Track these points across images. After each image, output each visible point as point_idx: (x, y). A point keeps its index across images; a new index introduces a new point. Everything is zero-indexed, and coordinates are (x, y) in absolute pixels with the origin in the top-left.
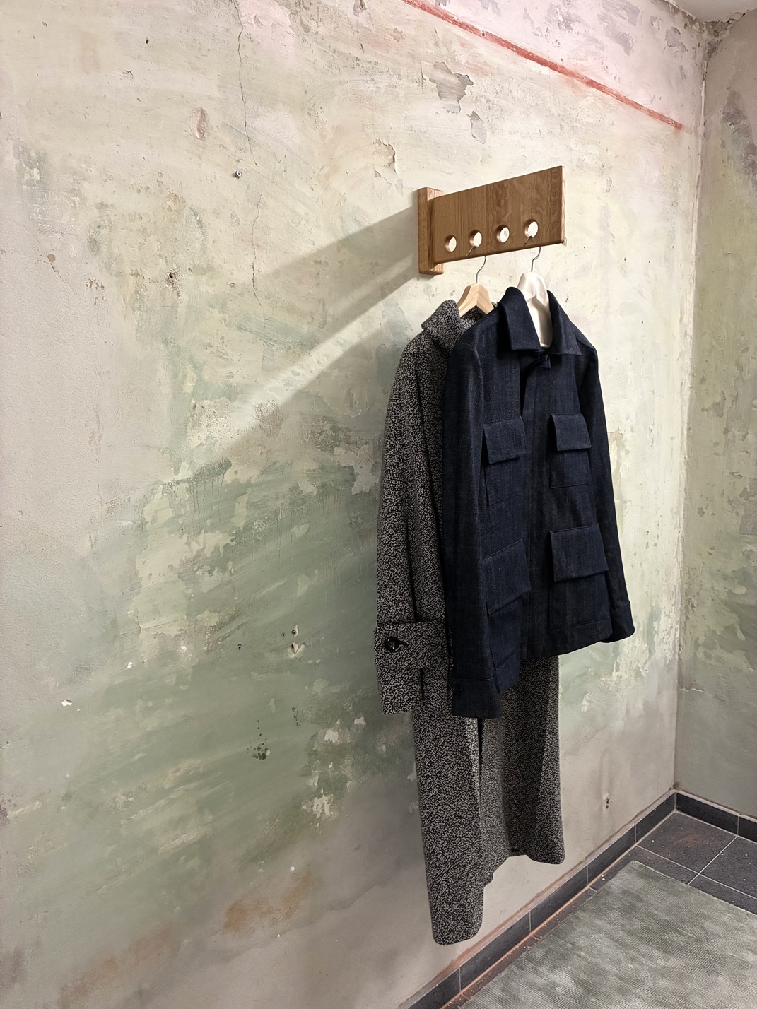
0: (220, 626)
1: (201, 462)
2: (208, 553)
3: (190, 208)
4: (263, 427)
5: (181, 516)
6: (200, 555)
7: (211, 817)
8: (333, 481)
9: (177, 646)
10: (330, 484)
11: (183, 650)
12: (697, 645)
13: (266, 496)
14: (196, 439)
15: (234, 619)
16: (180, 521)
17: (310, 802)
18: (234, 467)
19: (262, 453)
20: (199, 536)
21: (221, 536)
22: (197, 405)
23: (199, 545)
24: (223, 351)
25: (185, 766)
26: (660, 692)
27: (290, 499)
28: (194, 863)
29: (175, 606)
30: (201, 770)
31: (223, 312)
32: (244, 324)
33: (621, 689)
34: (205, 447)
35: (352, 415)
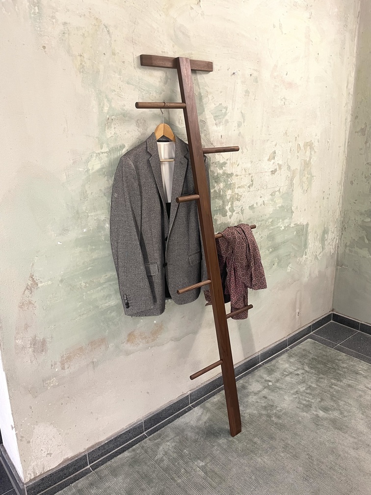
1: (112, 145)
3: (104, 25)
4: (139, 130)
9: (104, 224)
11: (106, 226)
12: (346, 246)
14: (109, 134)
16: (104, 170)
18: (127, 147)
20: (113, 177)
22: (110, 118)
23: (112, 182)
24: (120, 94)
25: (109, 274)
26: (327, 267)
28: (114, 314)
29: (103, 207)
31: (120, 75)
32: (129, 81)
33: (307, 264)
34: (113, 138)
35: (180, 127)
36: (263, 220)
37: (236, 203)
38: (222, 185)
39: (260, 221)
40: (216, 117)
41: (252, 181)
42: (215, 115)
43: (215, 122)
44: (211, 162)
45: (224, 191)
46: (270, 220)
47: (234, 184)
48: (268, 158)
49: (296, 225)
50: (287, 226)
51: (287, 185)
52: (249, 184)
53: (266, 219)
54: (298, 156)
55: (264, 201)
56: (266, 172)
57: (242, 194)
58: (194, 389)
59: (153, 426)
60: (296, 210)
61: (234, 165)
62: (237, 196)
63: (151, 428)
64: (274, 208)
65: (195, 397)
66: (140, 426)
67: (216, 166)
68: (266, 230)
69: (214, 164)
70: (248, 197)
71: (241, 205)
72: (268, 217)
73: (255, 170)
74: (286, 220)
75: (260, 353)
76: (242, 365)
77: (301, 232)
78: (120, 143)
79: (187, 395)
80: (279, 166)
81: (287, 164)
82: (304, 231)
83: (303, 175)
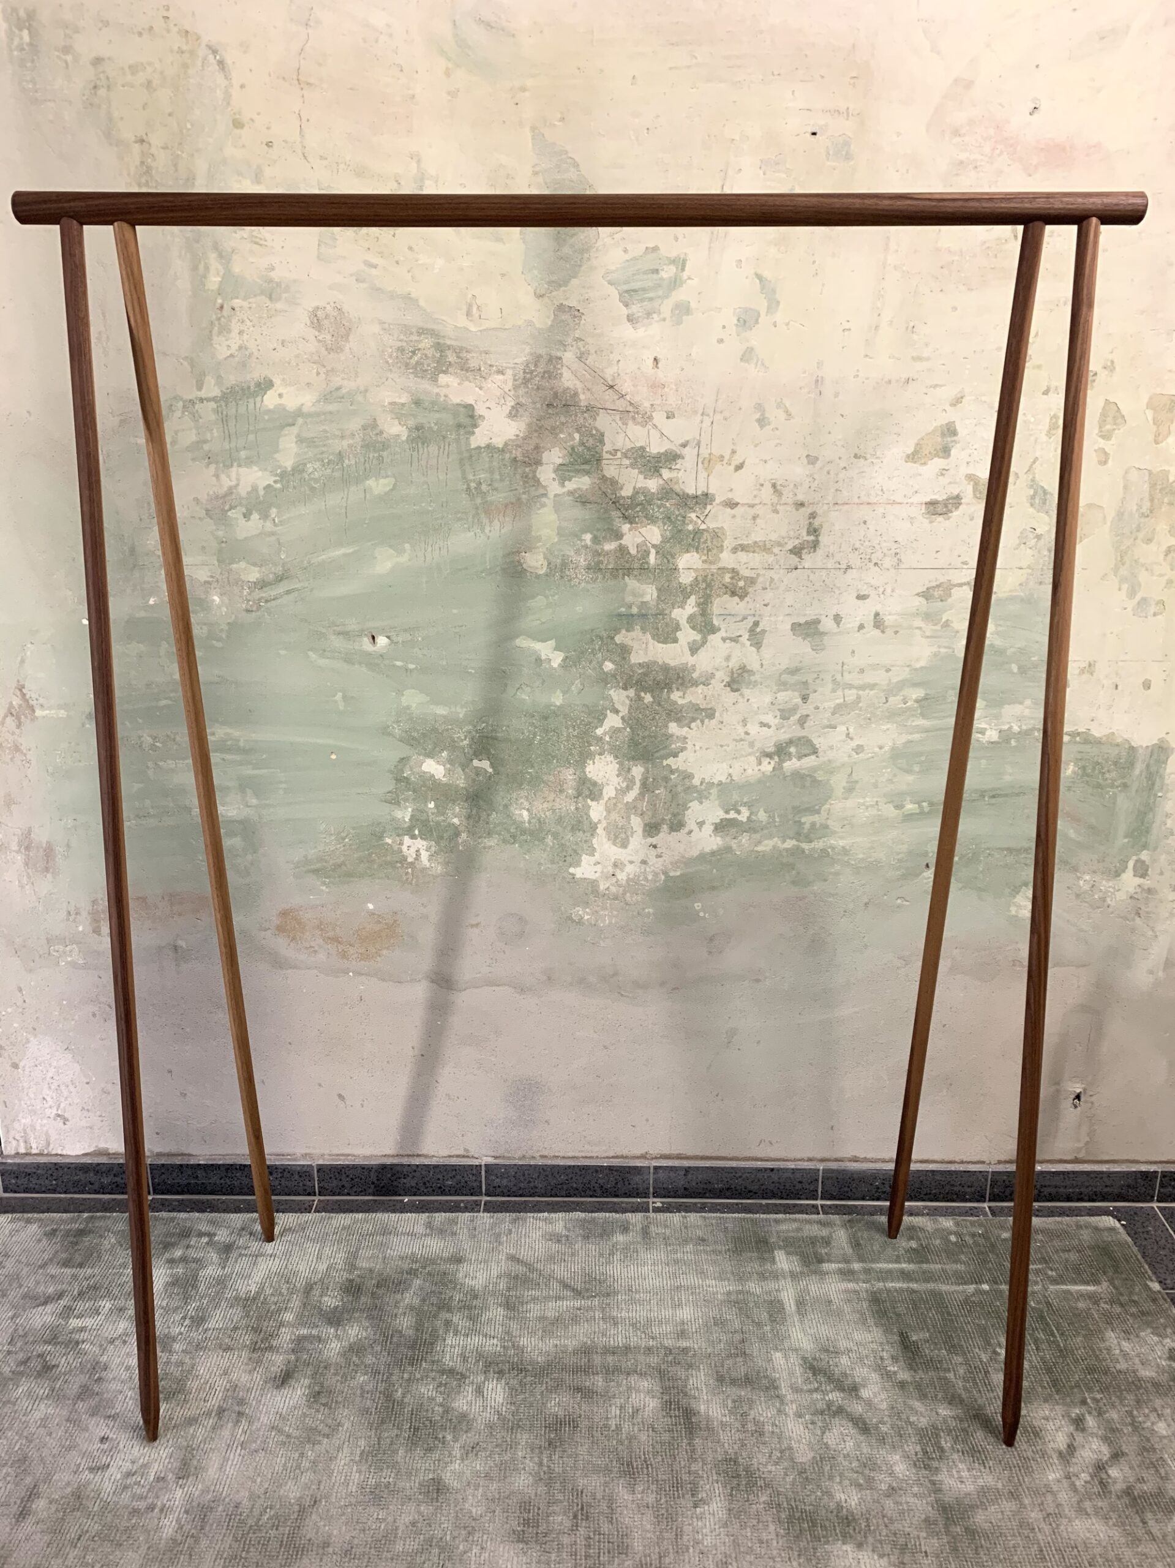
0: (262, 584)
1: (231, 379)
2: (243, 491)
3: (207, 46)
4: (320, 338)
6: (232, 493)
7: (254, 801)
8: (436, 424)
9: (208, 592)
10: (430, 428)
11: (214, 601)
13: (325, 431)
14: (224, 347)
15: (281, 580)
16: (206, 447)
17: (398, 839)
18: (279, 387)
19: (318, 374)
20: (231, 470)
21: (260, 474)
22: (225, 306)
23: (231, 481)
24: (259, 236)
27: (363, 440)
29: (203, 548)
30: (241, 744)
31: (258, 183)
33: (1148, 913)
34: (237, 359)
35: (473, 329)
36: (872, 687)
37: (721, 604)
38: (653, 534)
39: (850, 686)
40: (628, 296)
41: (814, 531)
42: (626, 287)
43: (625, 311)
44: (606, 448)
45: (666, 554)
46: (918, 693)
47: (717, 534)
48: (910, 450)
49: (1078, 739)
50: (1019, 733)
51: (1029, 567)
52: (797, 542)
53: (888, 685)
54: (1106, 453)
55: (881, 616)
56: (894, 503)
57: (758, 575)
58: (509, 1158)
59: (349, 1194)
60: (1086, 676)
61: (718, 467)
62: (732, 578)
63: (339, 1194)
64: (943, 650)
65: (505, 1182)
66: (304, 1173)
67: (627, 462)
68: (885, 727)
69: (619, 454)
70: (788, 589)
71: (752, 612)
72: (900, 678)
73: (833, 490)
74: (1017, 709)
75: (821, 1167)
76: (723, 1169)
77: (1114, 774)
78: (256, 374)
79: (476, 1162)
80: (976, 484)
81: (1033, 480)
82: (1137, 772)
83: (1141, 535)
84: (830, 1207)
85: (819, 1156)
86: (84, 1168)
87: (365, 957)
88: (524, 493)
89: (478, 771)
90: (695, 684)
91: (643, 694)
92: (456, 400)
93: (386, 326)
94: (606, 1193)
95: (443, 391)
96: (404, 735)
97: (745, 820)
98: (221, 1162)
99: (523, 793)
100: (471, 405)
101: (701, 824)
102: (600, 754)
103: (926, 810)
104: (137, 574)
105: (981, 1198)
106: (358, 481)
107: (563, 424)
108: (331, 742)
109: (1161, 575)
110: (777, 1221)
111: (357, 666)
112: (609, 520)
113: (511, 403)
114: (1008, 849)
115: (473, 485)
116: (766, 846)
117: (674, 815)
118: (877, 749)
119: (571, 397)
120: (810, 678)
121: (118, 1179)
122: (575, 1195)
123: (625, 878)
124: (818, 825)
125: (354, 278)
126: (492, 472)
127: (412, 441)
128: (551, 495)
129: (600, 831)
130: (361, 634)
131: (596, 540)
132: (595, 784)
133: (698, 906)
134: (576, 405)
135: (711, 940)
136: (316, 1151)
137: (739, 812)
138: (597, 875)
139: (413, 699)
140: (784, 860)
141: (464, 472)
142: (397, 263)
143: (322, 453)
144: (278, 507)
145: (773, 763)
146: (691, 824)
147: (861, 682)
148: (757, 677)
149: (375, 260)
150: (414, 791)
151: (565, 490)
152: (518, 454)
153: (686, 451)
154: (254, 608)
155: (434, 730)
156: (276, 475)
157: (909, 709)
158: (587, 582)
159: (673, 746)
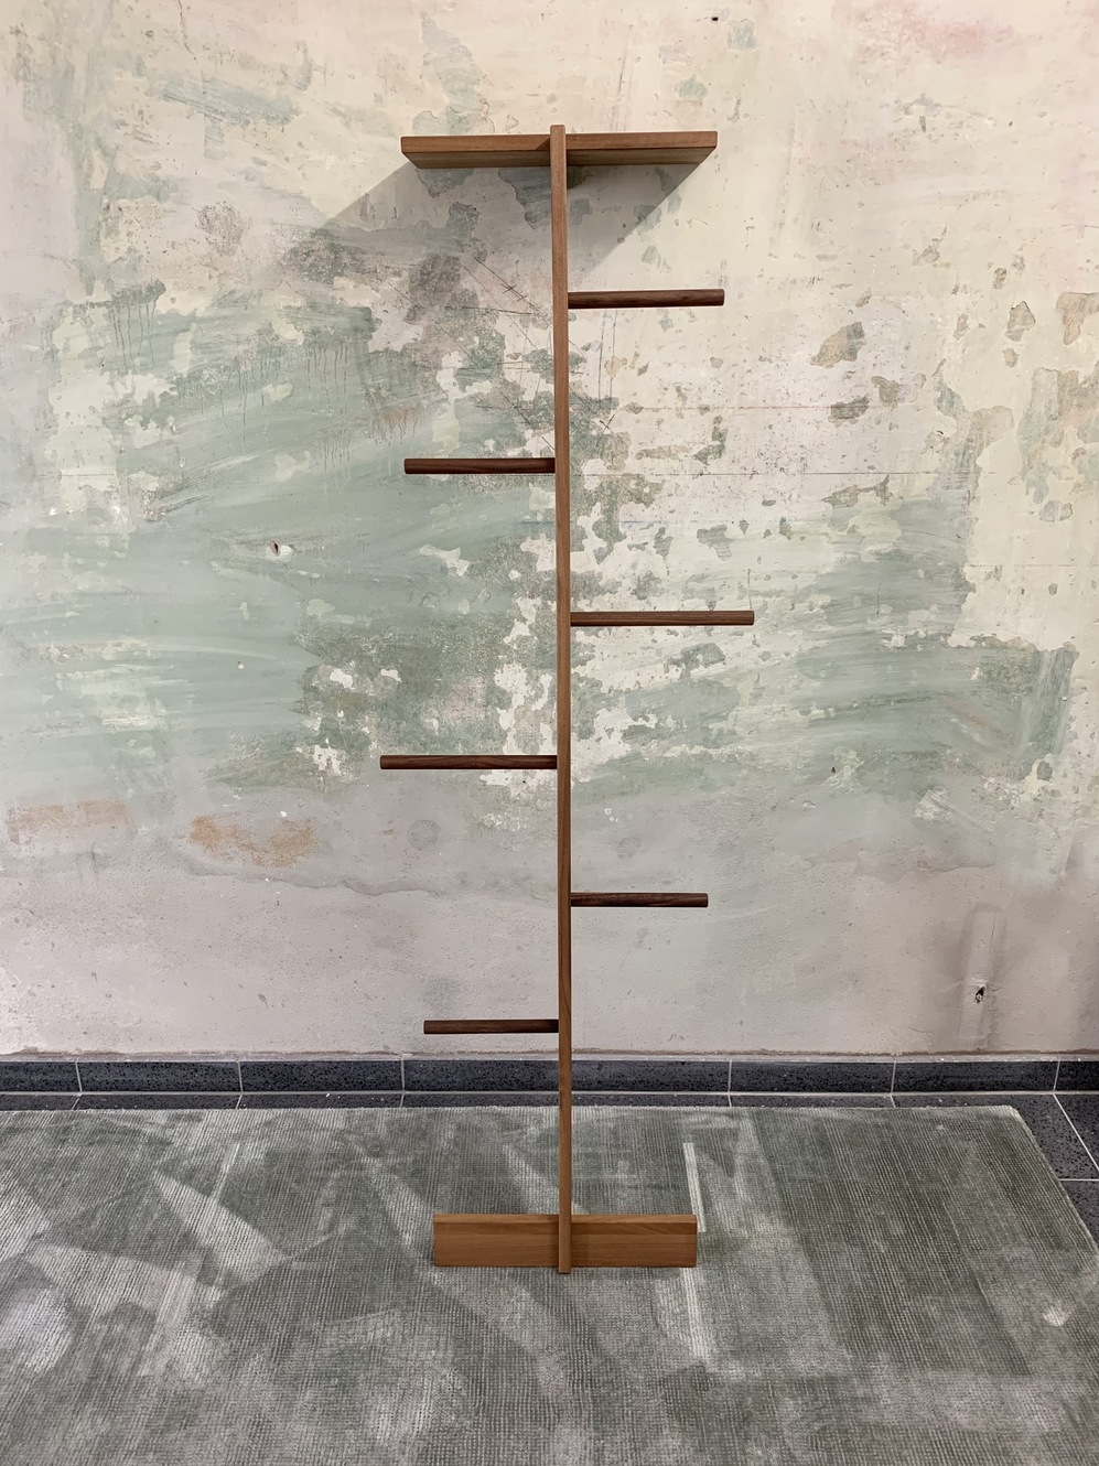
0: (162, 494)
1: (122, 283)
2: (139, 399)
4: (211, 239)
5: (101, 348)
6: (128, 401)
7: (164, 711)
8: (333, 328)
9: (108, 502)
10: (327, 332)
11: (116, 511)
13: (219, 336)
14: (112, 250)
15: (180, 490)
16: (100, 354)
17: (308, 748)
18: (171, 291)
19: (210, 277)
20: (126, 377)
21: (156, 380)
22: (112, 206)
23: (126, 389)
24: (143, 131)
25: (128, 642)
27: (259, 345)
28: (147, 751)
29: (102, 457)
30: (148, 654)
31: (140, 75)
32: (172, 91)
33: (1052, 814)
34: (126, 262)
35: (367, 230)
36: (778, 593)
37: (628, 510)
39: (757, 594)
40: (526, 193)
41: (719, 436)
43: (522, 210)
44: (506, 352)
46: (826, 599)
47: (621, 440)
48: (815, 353)
49: (983, 644)
50: (925, 638)
51: (936, 471)
52: (702, 447)
53: (795, 591)
54: (1014, 354)
55: (787, 522)
56: (800, 406)
57: (664, 481)
58: (427, 1054)
59: (272, 1090)
60: (993, 580)
61: (622, 370)
62: (637, 484)
63: (263, 1090)
64: (849, 556)
65: (424, 1077)
66: (228, 1070)
67: (529, 366)
68: (791, 634)
69: (520, 359)
70: (694, 495)
71: (658, 519)
72: (806, 585)
73: (737, 394)
74: (924, 615)
75: (730, 1060)
76: (635, 1063)
77: (1018, 679)
78: (146, 278)
79: (396, 1058)
80: (882, 387)
81: (940, 383)
82: (1042, 677)
83: (1049, 438)
84: (739, 1098)
85: (729, 1049)
86: (15, 1067)
87: (279, 863)
88: (424, 398)
89: (387, 681)
90: (602, 591)
91: (549, 603)
92: (352, 303)
93: (279, 227)
94: (523, 1087)
95: (339, 295)
96: (311, 644)
97: (653, 727)
98: (147, 1061)
99: (431, 702)
100: (368, 308)
101: (610, 732)
102: (509, 663)
103: (832, 715)
104: (36, 484)
105: (886, 1089)
106: (255, 387)
107: (462, 327)
108: (237, 652)
109: (1068, 479)
110: (688, 1114)
111: (261, 576)
112: (512, 426)
113: (408, 305)
114: (913, 753)
115: (372, 390)
116: (675, 752)
117: (584, 723)
118: (783, 656)
119: (470, 298)
120: (716, 585)
121: (48, 1078)
122: (492, 1089)
123: (535, 785)
124: (725, 731)
125: (243, 176)
126: (391, 377)
127: (310, 344)
128: (452, 399)
129: (510, 738)
130: (264, 542)
131: (498, 446)
132: (504, 692)
133: (607, 811)
134: (475, 307)
135: (621, 844)
136: (240, 1050)
137: (647, 719)
138: (508, 782)
139: (318, 609)
140: (693, 766)
141: (362, 378)
142: (287, 159)
143: (219, 359)
144: (174, 414)
145: (680, 670)
146: (600, 732)
147: (767, 589)
148: (664, 585)
149: (263, 157)
150: (323, 701)
151: (466, 394)
152: (417, 357)
153: (586, 355)
154: (156, 519)
155: (341, 640)
156: (172, 382)
157: (817, 615)
158: (492, 489)
159: (581, 654)
